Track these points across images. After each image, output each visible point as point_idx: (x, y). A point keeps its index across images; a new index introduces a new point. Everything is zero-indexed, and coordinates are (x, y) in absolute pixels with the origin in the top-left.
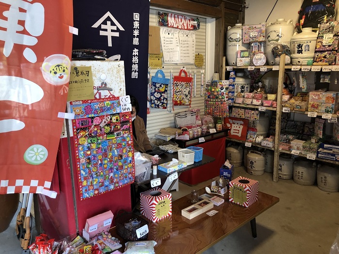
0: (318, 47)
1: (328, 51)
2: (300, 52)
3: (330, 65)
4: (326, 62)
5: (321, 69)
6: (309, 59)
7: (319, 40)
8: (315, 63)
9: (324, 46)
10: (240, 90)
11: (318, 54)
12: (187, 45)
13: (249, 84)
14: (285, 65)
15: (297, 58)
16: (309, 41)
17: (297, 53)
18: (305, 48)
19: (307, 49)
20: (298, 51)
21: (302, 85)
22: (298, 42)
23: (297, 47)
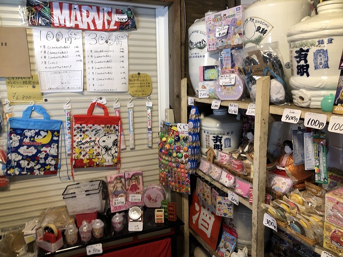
2: (303, 70)
6: (328, 93)
8: (339, 108)
10: (212, 144)
12: (108, 59)
13: (230, 133)
14: (271, 104)
15: (298, 88)
16: (326, 40)
17: (298, 74)
18: (315, 59)
19: (321, 64)
20: (298, 69)
21: (314, 164)
22: (296, 43)
23: (296, 57)
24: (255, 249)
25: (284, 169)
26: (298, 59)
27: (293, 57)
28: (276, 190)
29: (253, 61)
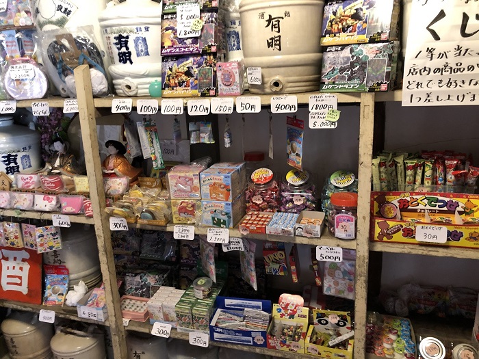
0: (167, 43)
1: (192, 54)
2: (125, 58)
3: (203, 95)
4: (194, 87)
5: (186, 109)
6: (153, 80)
7: (167, 24)
8: (167, 92)
9: (182, 41)
11: (170, 63)
13: (27, 148)
14: (95, 97)
15: (122, 77)
16: (143, 27)
17: (120, 61)
18: (136, 46)
19: (142, 51)
20: (120, 57)
21: (150, 152)
22: (114, 28)
23: (116, 44)
24: (106, 262)
25: (113, 171)
26: (119, 46)
27: (112, 43)
28: (112, 193)
29: (63, 46)
